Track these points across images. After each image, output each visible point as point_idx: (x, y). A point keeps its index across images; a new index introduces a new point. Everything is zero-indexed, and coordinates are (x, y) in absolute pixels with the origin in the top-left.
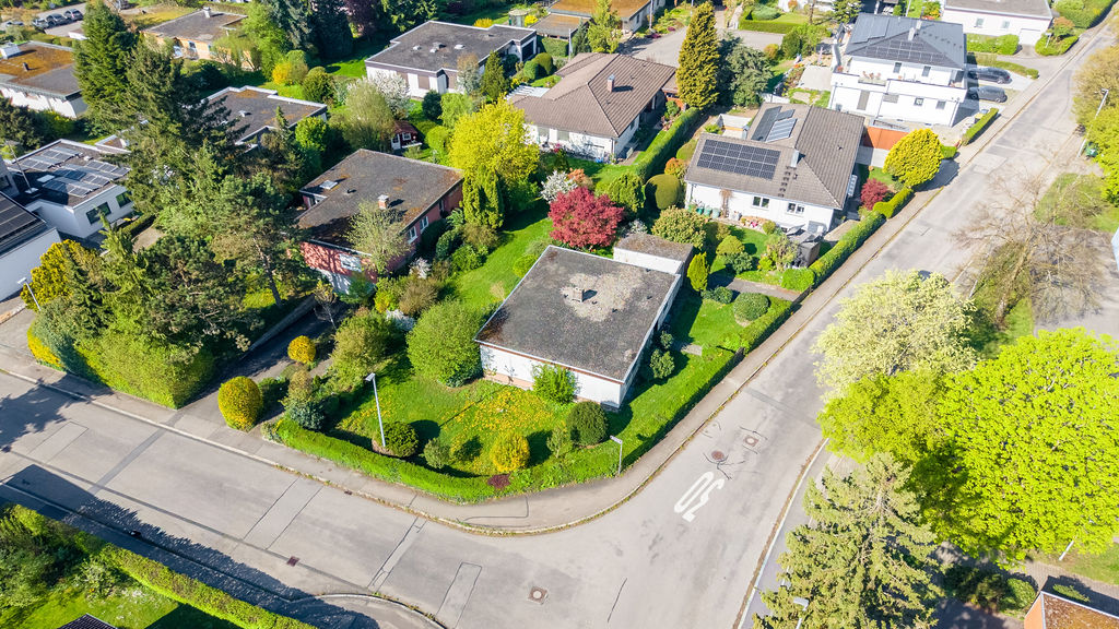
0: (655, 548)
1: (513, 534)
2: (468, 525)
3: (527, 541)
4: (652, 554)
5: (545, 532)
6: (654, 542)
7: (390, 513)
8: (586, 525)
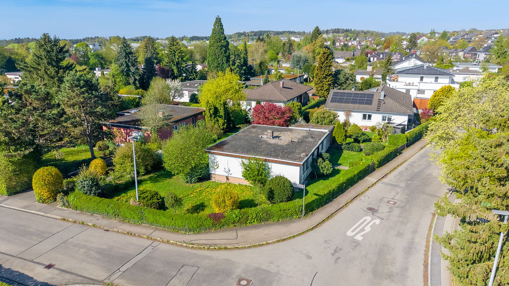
0: (337, 255)
1: (226, 248)
2: (192, 244)
3: (237, 252)
4: (334, 258)
5: (250, 247)
6: (336, 251)
7: (134, 240)
8: (281, 243)
